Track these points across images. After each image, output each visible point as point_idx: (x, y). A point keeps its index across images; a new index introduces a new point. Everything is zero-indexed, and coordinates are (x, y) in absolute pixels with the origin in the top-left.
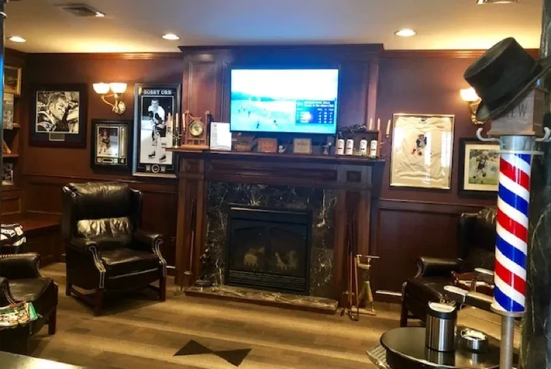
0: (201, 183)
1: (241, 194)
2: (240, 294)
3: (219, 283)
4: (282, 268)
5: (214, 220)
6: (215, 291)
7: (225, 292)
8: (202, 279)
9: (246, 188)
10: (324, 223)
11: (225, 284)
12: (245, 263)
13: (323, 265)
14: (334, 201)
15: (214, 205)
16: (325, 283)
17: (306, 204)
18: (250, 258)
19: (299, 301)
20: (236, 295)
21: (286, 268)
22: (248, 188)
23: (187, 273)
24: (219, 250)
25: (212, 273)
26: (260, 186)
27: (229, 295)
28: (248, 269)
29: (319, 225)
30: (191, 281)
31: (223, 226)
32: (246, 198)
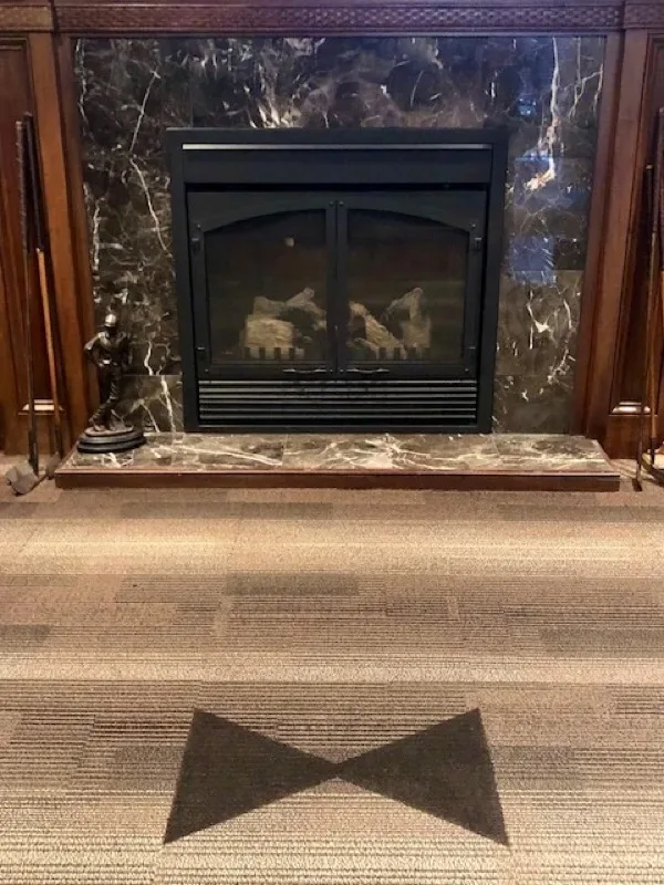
0: (41, 48)
1: (219, 86)
2: (261, 458)
3: (165, 427)
4: (390, 355)
5: (118, 196)
6: (165, 460)
7: (204, 459)
8: (105, 421)
9: (235, 59)
10: (551, 174)
11: (189, 431)
12: (254, 350)
13: (542, 328)
14: (592, 86)
15: (106, 143)
16: (547, 387)
17: (485, 104)
18: (268, 331)
19: (477, 455)
20: (252, 463)
21: (403, 352)
22: (246, 56)
23: (43, 406)
24: (151, 312)
25: (136, 397)
26: (295, 43)
27: (227, 467)
28: (269, 369)
29: (534, 184)
30: (63, 436)
31: (157, 223)
32: (239, 101)
